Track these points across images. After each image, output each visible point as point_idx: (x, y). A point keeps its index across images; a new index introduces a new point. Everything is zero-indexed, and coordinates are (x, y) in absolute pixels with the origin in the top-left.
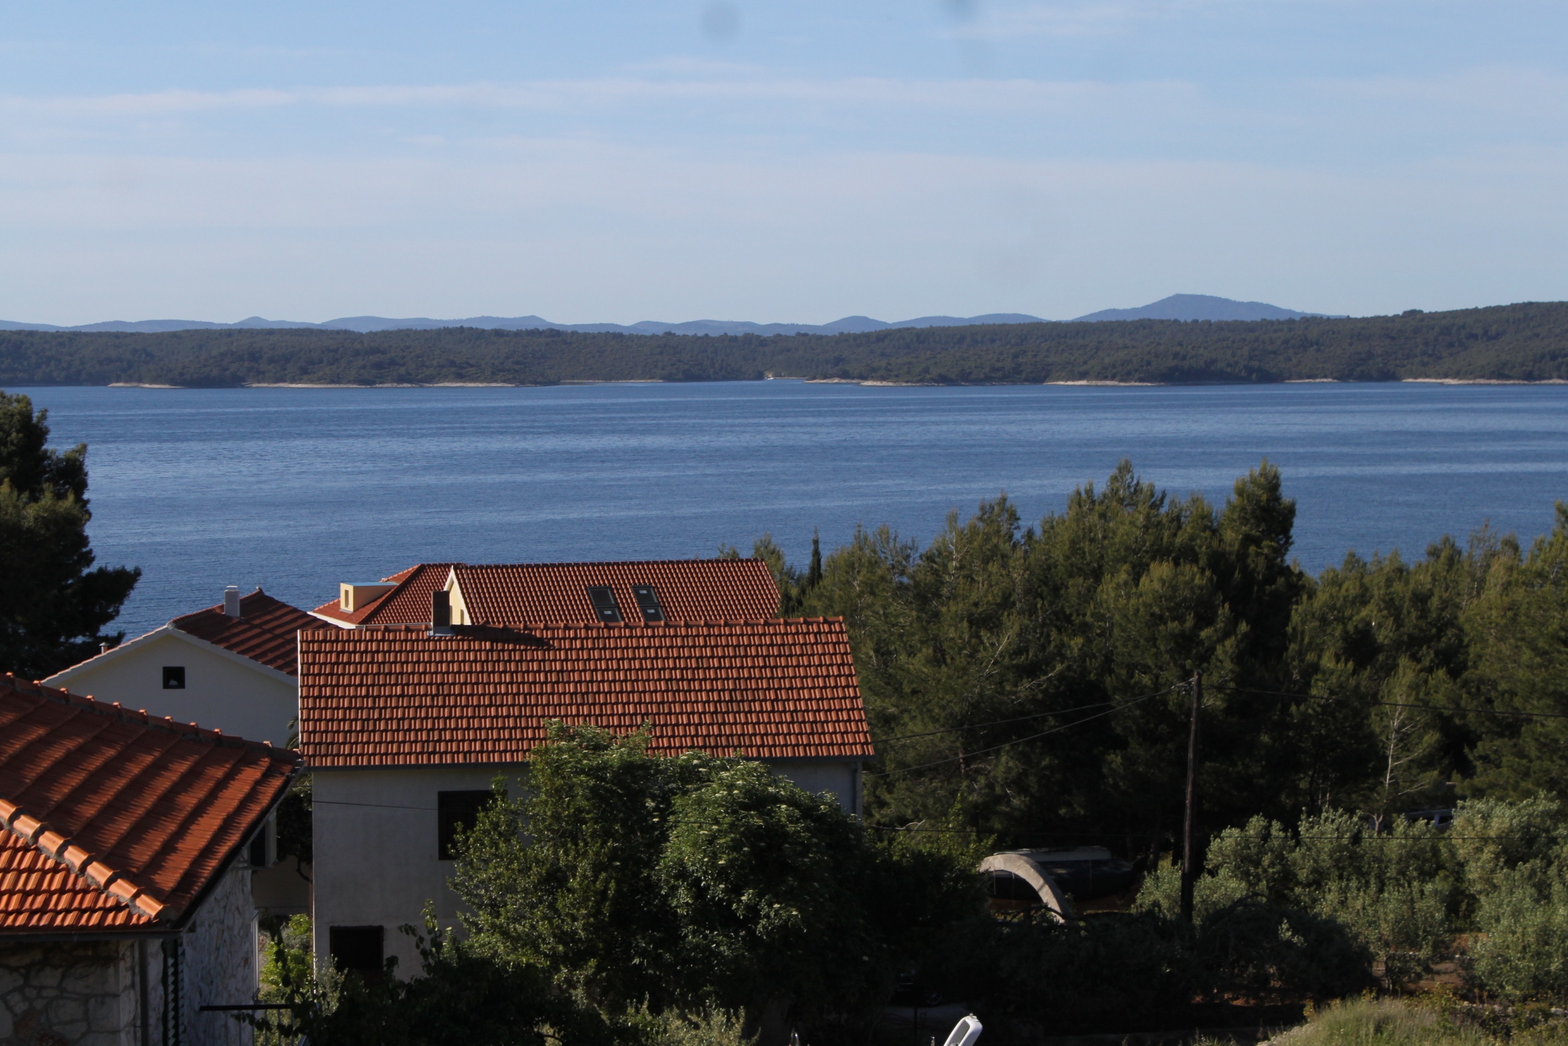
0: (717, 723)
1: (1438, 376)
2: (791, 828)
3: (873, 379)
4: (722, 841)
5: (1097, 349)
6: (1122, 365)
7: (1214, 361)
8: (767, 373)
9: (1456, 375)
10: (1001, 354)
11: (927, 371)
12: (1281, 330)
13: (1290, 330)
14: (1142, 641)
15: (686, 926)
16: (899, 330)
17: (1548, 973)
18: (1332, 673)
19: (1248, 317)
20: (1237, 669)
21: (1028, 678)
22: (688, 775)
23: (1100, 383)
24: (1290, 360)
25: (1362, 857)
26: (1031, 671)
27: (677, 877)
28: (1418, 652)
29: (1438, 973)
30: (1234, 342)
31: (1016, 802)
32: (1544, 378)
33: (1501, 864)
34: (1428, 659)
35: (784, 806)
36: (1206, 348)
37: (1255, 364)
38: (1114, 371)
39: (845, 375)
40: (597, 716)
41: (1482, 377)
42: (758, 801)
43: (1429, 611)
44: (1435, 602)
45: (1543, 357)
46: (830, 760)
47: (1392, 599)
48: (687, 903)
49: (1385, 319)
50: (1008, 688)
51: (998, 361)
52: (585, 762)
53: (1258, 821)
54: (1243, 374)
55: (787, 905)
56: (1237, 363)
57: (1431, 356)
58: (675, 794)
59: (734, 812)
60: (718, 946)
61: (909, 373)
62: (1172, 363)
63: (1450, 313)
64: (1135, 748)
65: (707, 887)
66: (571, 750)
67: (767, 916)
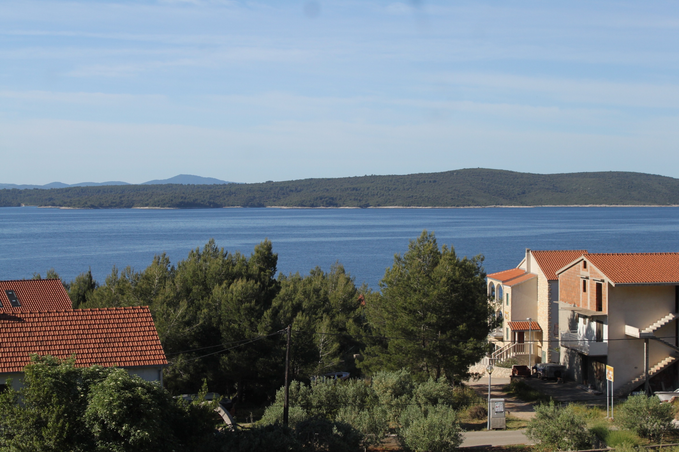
0: (100, 352)
1: (279, 205)
2: (143, 397)
3: (65, 206)
4: (115, 404)
5: (152, 195)
6: (162, 201)
7: (196, 200)
8: (22, 204)
9: (286, 205)
10: (115, 197)
11: (86, 203)
12: (221, 188)
13: (224, 188)
14: (233, 311)
15: (98, 441)
16: (75, 187)
17: (434, 442)
18: (301, 321)
19: (209, 183)
20: (272, 321)
21: (188, 326)
22: (94, 375)
23: (153, 208)
24: (225, 199)
25: (338, 396)
26: (188, 324)
27: (94, 420)
28: (316, 311)
29: (384, 443)
30: (204, 192)
31: (184, 376)
32: (318, 206)
33: (393, 397)
34: (320, 314)
35: (140, 388)
36: (193, 195)
37: (212, 201)
38: (159, 203)
39: (54, 205)
40: (48, 351)
41: (295, 206)
42: (128, 386)
43: (320, 295)
44: (322, 292)
45: (317, 198)
46: (150, 366)
47: (306, 291)
48: (99, 431)
49: (259, 184)
50: (180, 330)
51: (114, 199)
52: (50, 371)
53: (294, 382)
54: (208, 204)
55: (143, 430)
56: (205, 200)
57: (276, 198)
58: (90, 384)
59: (119, 391)
60: (113, 449)
61: (79, 204)
62: (180, 200)
63: (283, 182)
64: (233, 353)
65: (107, 424)
66: (43, 367)
67: (134, 435)
